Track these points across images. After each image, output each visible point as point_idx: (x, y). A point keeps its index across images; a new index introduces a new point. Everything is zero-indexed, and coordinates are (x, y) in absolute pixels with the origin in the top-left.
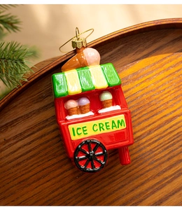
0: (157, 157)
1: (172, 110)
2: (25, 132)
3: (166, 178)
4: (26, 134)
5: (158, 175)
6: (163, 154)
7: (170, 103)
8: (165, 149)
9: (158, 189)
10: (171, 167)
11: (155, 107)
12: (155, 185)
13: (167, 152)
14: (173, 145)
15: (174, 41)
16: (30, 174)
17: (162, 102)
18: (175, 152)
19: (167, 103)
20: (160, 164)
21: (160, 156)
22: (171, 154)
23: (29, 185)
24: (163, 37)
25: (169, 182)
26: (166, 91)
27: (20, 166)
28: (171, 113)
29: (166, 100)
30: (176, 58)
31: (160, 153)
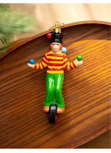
0: (80, 98)
1: (90, 71)
2: (7, 78)
3: (84, 109)
4: (8, 79)
5: (80, 107)
6: (83, 96)
7: (90, 68)
8: (85, 93)
9: (79, 115)
10: (87, 103)
11: (81, 69)
12: (78, 113)
13: (86, 95)
14: (89, 91)
15: (94, 33)
16: (9, 101)
17: (85, 67)
18: (91, 95)
19: (88, 67)
20: (81, 101)
21: (82, 97)
22: (88, 96)
23: (8, 107)
24: (89, 30)
25: (85, 112)
26: (88, 61)
27: (3, 97)
28: (90, 73)
29: (87, 66)
30: (95, 42)
31: (82, 95)
